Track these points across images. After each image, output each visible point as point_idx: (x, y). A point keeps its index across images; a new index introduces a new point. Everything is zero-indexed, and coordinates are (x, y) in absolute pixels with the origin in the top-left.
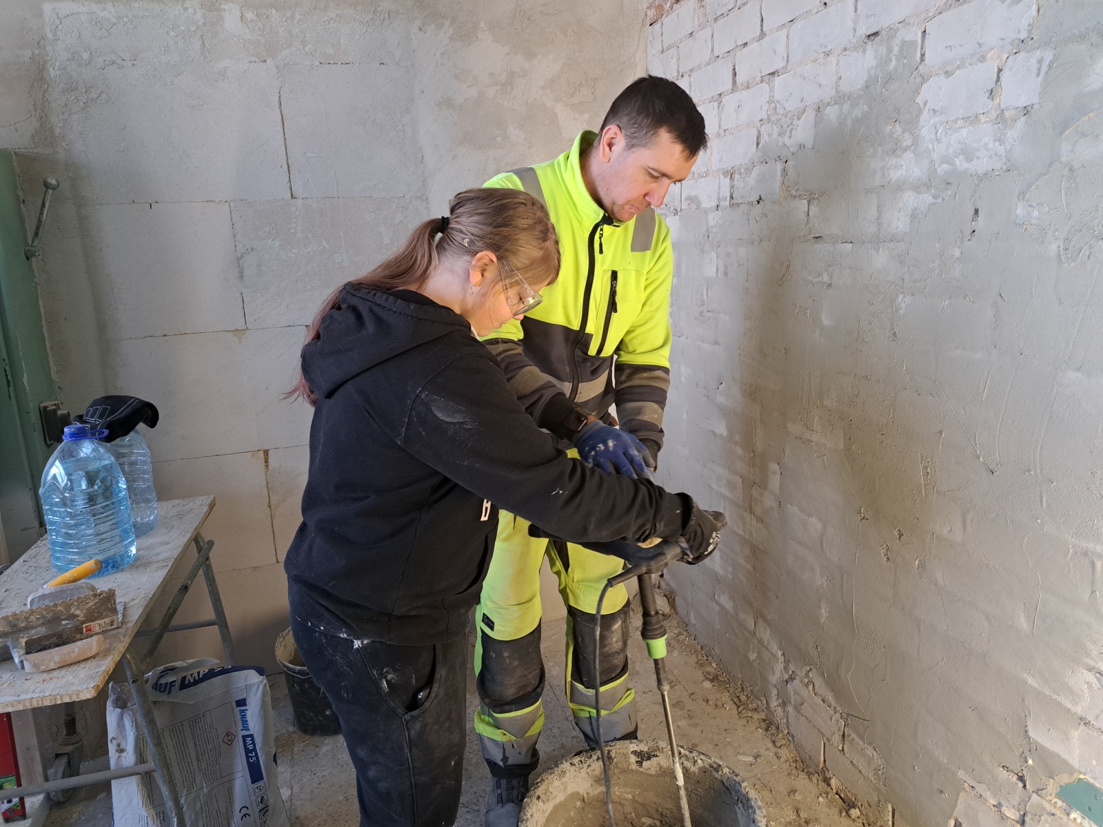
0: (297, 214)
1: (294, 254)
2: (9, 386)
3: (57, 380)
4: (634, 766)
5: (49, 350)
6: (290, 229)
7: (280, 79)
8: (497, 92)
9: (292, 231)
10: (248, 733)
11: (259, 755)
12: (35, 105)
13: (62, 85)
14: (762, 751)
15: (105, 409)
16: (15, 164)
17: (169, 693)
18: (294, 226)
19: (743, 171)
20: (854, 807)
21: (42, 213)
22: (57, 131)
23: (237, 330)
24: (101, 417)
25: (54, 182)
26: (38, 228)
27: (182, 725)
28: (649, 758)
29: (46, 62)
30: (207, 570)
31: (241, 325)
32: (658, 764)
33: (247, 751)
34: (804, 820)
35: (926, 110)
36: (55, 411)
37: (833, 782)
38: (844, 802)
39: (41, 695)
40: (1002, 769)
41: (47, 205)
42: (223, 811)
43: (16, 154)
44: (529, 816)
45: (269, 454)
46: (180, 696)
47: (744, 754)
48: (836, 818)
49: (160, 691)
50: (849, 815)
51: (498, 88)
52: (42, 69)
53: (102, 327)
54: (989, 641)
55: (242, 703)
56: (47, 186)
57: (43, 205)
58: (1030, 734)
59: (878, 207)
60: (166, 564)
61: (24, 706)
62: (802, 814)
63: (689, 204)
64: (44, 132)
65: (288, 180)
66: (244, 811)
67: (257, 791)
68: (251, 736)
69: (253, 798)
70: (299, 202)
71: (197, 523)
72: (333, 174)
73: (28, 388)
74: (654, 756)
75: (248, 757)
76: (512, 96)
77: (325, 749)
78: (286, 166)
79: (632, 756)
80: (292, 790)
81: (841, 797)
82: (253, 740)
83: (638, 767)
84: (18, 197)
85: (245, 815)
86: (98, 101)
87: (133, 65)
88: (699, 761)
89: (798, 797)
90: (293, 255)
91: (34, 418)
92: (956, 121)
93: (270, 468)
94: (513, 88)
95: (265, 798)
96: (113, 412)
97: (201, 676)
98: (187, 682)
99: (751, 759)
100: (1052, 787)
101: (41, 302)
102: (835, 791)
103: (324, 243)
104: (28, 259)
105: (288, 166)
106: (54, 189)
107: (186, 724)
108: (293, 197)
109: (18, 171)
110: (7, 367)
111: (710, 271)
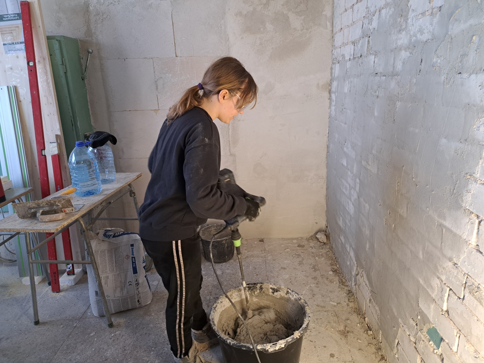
0: (178, 63)
2: (73, 126)
3: (94, 125)
4: (271, 294)
5: (91, 114)
6: (175, 69)
7: (172, 7)
8: (262, 8)
9: (176, 70)
10: (134, 256)
11: (136, 265)
12: (85, 21)
13: (94, 13)
14: (342, 302)
15: (95, 136)
16: (79, 44)
17: (109, 238)
18: (177, 68)
19: (357, 42)
21: (87, 63)
22: (93, 31)
23: (155, 110)
24: (93, 139)
25: (91, 51)
26: (86, 68)
27: (112, 250)
29: (89, 4)
31: (157, 108)
32: (280, 294)
33: (133, 262)
34: (347, 331)
35: (411, 10)
37: (366, 319)
38: (369, 328)
40: (411, 320)
41: (89, 59)
43: (80, 40)
46: (112, 240)
48: (362, 333)
49: (106, 237)
50: (367, 333)
51: (262, 6)
52: (88, 7)
53: (108, 107)
54: (411, 262)
55: (132, 245)
56: (89, 52)
57: (88, 60)
58: (420, 305)
59: (394, 59)
62: (347, 329)
63: (342, 58)
64: (89, 32)
65: (174, 49)
66: (130, 283)
67: (135, 277)
68: (134, 257)
69: (133, 279)
70: (179, 58)
71: (128, 182)
72: (192, 46)
74: (279, 291)
75: (133, 265)
76: (268, 9)
78: (174, 43)
79: (270, 290)
82: (135, 259)
84: (79, 57)
85: (130, 284)
86: (107, 19)
87: (119, 4)
88: (294, 296)
89: (349, 322)
90: (176, 80)
92: (419, 15)
94: (269, 6)
95: (138, 280)
96: (98, 137)
97: (120, 234)
98: (115, 235)
100: (425, 330)
101: (88, 97)
102: (366, 323)
103: (188, 75)
104: (83, 80)
105: (175, 43)
106: (91, 53)
107: (113, 249)
108: (176, 56)
109: (80, 47)
110: (72, 119)
111: (346, 90)
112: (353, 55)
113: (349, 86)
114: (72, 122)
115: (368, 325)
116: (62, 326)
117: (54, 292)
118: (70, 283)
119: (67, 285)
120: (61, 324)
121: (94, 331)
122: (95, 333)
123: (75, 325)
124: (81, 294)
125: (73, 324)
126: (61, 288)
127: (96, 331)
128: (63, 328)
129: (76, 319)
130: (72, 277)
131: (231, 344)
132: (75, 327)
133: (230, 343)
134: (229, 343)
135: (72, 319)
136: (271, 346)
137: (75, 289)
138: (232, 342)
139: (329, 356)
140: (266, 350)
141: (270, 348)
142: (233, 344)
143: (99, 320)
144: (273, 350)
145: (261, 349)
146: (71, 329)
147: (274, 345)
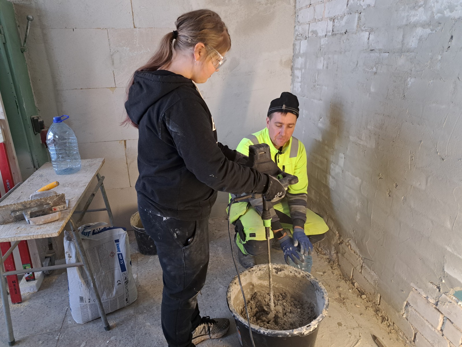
0: (136, 35)
1: (136, 54)
2: (18, 108)
3: (37, 107)
4: (275, 274)
5: (33, 94)
9: (134, 43)
11: (124, 261)
14: (326, 270)
16: (14, 8)
17: (88, 236)
18: (135, 41)
19: (339, 18)
20: (364, 294)
21: (27, 32)
23: (112, 87)
25: (31, 17)
26: (26, 38)
28: (280, 271)
30: (102, 188)
31: (113, 85)
32: (284, 273)
33: (120, 260)
34: (342, 298)
36: (37, 120)
37: (356, 284)
38: (360, 292)
39: (37, 234)
40: (430, 283)
41: (29, 28)
42: (111, 282)
43: (14, 4)
44: (231, 290)
45: (126, 142)
46: (92, 237)
47: (319, 271)
48: (356, 298)
49: (85, 235)
50: (361, 298)
53: (55, 84)
54: (432, 231)
55: (117, 241)
56: (28, 19)
57: (27, 28)
58: (445, 270)
59: (403, 35)
60: (85, 185)
61: (31, 238)
62: (342, 296)
63: (312, 34)
65: (132, 19)
66: (119, 282)
67: (124, 275)
68: (121, 254)
69: (122, 277)
70: (138, 29)
71: (97, 169)
72: (152, 17)
73: (25, 109)
74: (283, 270)
75: (120, 262)
77: (150, 260)
79: (274, 270)
80: (137, 275)
81: (358, 290)
83: (276, 274)
84: (16, 24)
85: (119, 284)
88: (301, 273)
89: (341, 289)
91: (29, 122)
93: (127, 148)
95: (127, 278)
97: (101, 230)
98: (95, 232)
99: (322, 273)
100: (452, 291)
101: (29, 72)
102: (356, 288)
103: (148, 49)
104: (22, 52)
105: (133, 13)
106: (31, 20)
107: (95, 248)
108: (135, 27)
109: (15, 12)
110: (17, 100)
111: (320, 66)
112: (331, 32)
113: (325, 62)
114: (16, 104)
115: (359, 290)
116: (40, 342)
117: (15, 304)
118: (32, 289)
119: (28, 293)
120: (39, 340)
121: (83, 341)
122: (86, 343)
123: (57, 338)
124: (50, 301)
125: (55, 338)
126: (22, 297)
127: (86, 341)
128: (43, 345)
129: (56, 331)
130: (33, 283)
131: (266, 334)
132: (58, 340)
133: (264, 333)
134: (262, 333)
135: (50, 331)
136: (306, 329)
137: (40, 295)
138: (266, 332)
139: (337, 325)
140: (302, 333)
141: (305, 331)
142: (268, 334)
143: (85, 327)
144: (309, 332)
145: (298, 333)
146: (54, 343)
147: (308, 328)
